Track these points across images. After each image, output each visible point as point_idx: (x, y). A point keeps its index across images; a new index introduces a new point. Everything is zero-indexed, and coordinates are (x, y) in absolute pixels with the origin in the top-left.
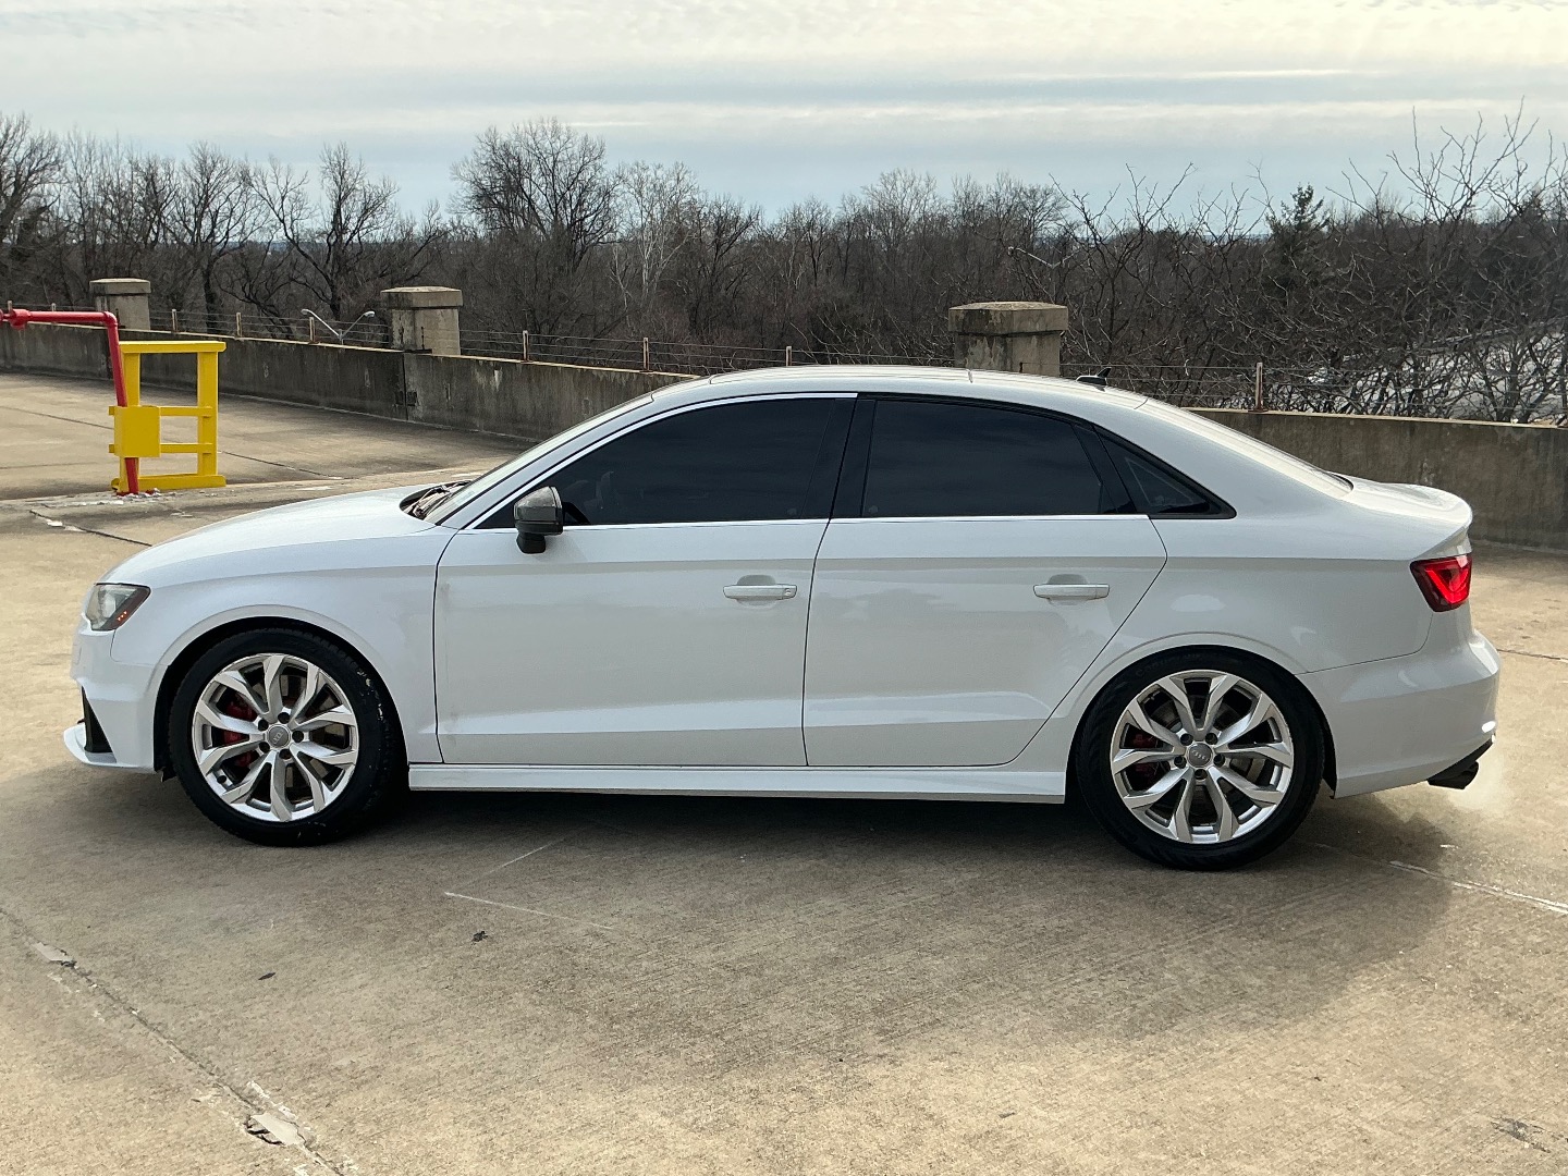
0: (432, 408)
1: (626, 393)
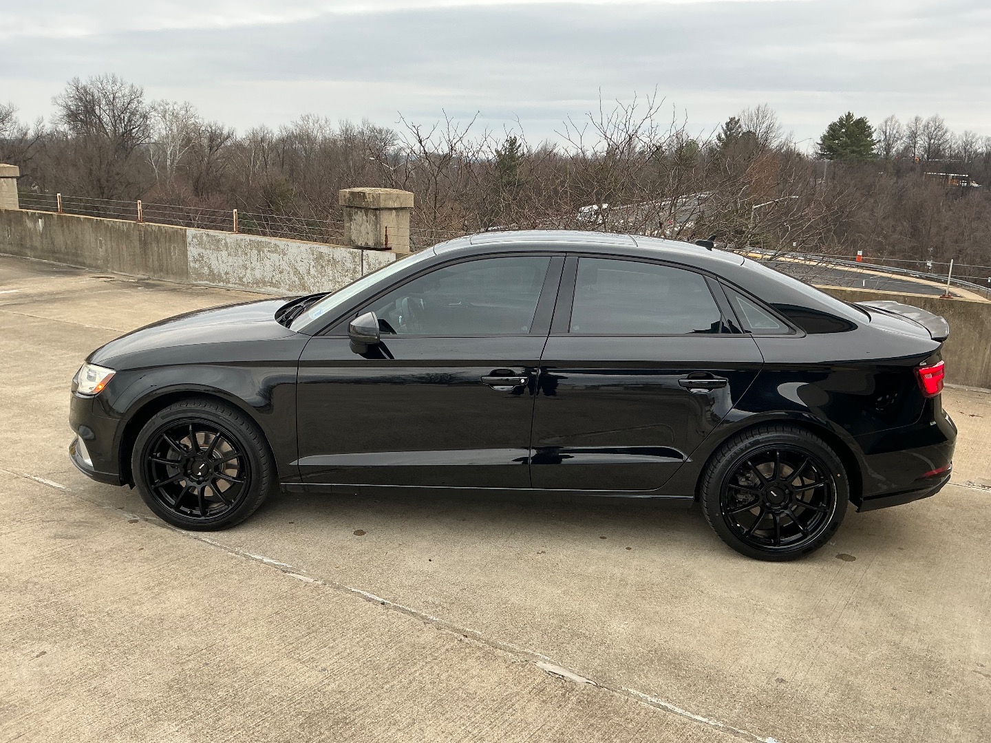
1: (127, 236)
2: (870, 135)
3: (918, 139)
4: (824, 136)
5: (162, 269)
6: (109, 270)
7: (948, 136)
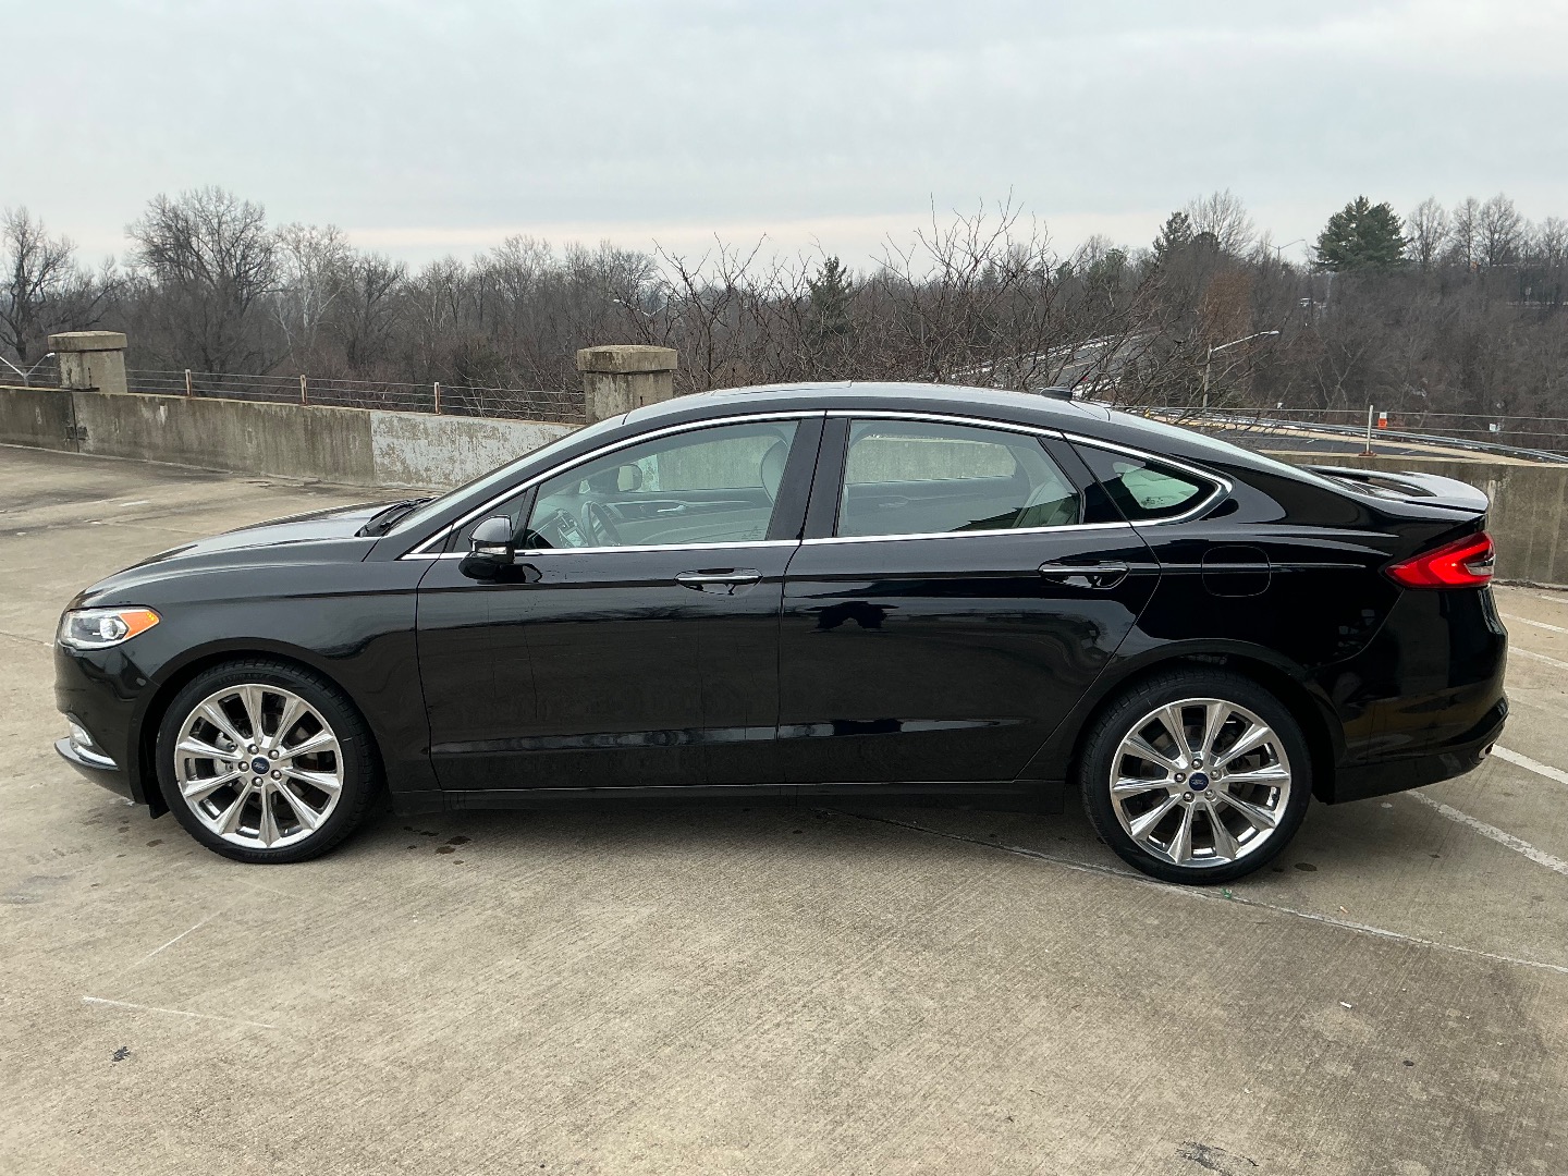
0: (103, 441)
1: (286, 424)
2: (1396, 231)
3: (1473, 233)
4: (1324, 235)
5: (337, 468)
6: (263, 473)
7: (1521, 227)
